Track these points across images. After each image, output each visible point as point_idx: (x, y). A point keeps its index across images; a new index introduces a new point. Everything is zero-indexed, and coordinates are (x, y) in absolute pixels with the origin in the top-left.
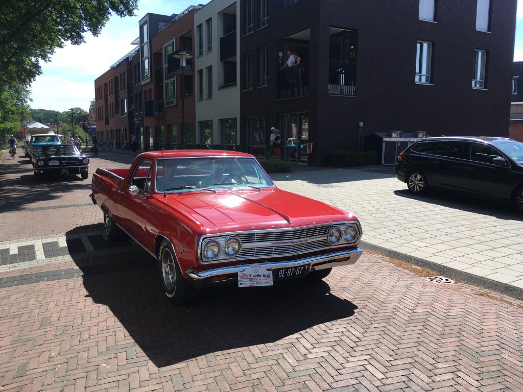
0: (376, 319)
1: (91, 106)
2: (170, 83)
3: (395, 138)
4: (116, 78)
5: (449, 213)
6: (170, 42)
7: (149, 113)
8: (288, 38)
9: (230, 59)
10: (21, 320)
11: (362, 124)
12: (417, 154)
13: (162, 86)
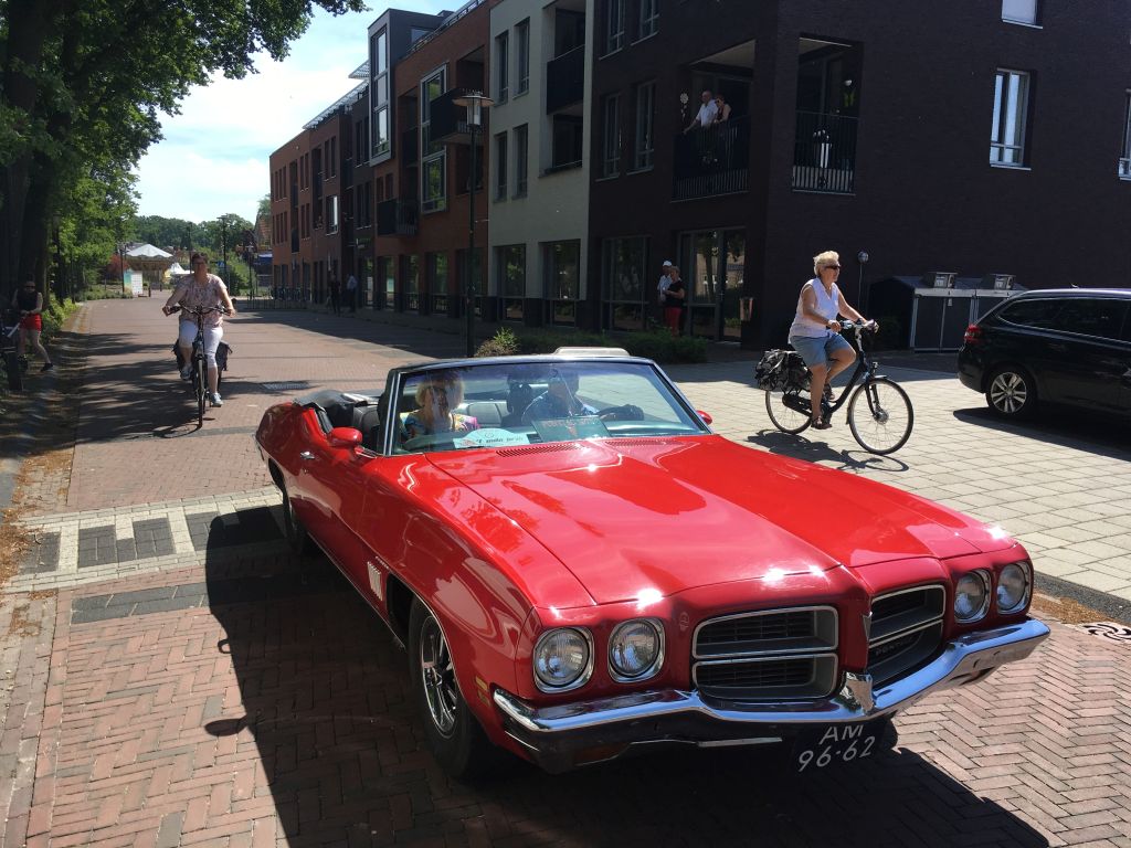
0: (992, 731)
1: (260, 210)
2: (434, 160)
3: (942, 289)
4: (317, 152)
5: (1095, 466)
6: (434, 73)
7: (387, 228)
8: (703, 62)
9: (570, 110)
10: (158, 700)
11: (865, 257)
12: (1011, 326)
13: (416, 169)
